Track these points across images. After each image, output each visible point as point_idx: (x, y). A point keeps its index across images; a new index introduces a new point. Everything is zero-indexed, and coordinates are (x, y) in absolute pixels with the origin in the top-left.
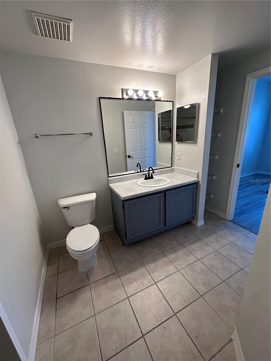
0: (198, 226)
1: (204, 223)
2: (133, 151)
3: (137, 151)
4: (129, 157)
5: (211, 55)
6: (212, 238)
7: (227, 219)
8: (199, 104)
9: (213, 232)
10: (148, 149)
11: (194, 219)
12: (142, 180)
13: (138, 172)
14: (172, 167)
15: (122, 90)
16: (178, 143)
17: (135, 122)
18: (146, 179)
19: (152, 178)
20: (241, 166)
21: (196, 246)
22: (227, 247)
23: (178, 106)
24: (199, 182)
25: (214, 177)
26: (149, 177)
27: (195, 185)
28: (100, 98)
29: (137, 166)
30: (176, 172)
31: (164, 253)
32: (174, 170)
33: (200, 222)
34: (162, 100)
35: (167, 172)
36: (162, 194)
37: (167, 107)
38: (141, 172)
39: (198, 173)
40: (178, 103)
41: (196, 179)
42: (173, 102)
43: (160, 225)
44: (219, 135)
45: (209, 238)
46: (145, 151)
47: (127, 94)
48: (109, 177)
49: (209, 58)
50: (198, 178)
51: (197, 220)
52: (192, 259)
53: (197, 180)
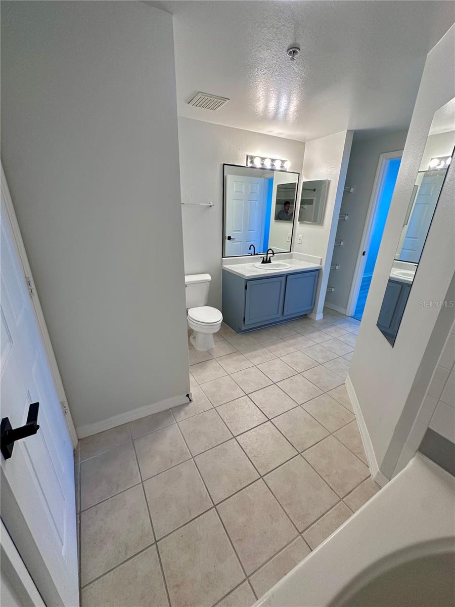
0: (317, 319)
1: (322, 317)
2: (235, 231)
3: (240, 231)
4: (229, 238)
5: (346, 131)
6: (332, 329)
7: (347, 314)
8: (329, 182)
9: (332, 325)
10: (254, 230)
11: (312, 312)
12: (259, 264)
13: (251, 255)
14: (290, 252)
15: (247, 156)
16: (300, 223)
17: (240, 192)
18: (263, 262)
19: (270, 262)
20: (366, 254)
21: (315, 334)
22: (346, 336)
23: (304, 179)
24: (321, 269)
25: (337, 267)
26: (266, 261)
27: (317, 272)
28: (224, 164)
29: (250, 249)
30: (294, 258)
31: (283, 339)
32: (292, 256)
33: (319, 316)
34: (287, 171)
35: (285, 258)
36: (284, 278)
37: (291, 179)
38: (254, 255)
39: (321, 259)
40: (305, 176)
41: (319, 265)
42: (299, 174)
43: (278, 313)
44: (347, 218)
45: (328, 330)
46: (250, 232)
47: (252, 162)
48: (223, 257)
49: (344, 134)
50: (321, 264)
51: (316, 314)
52: (311, 343)
53: (320, 267)
